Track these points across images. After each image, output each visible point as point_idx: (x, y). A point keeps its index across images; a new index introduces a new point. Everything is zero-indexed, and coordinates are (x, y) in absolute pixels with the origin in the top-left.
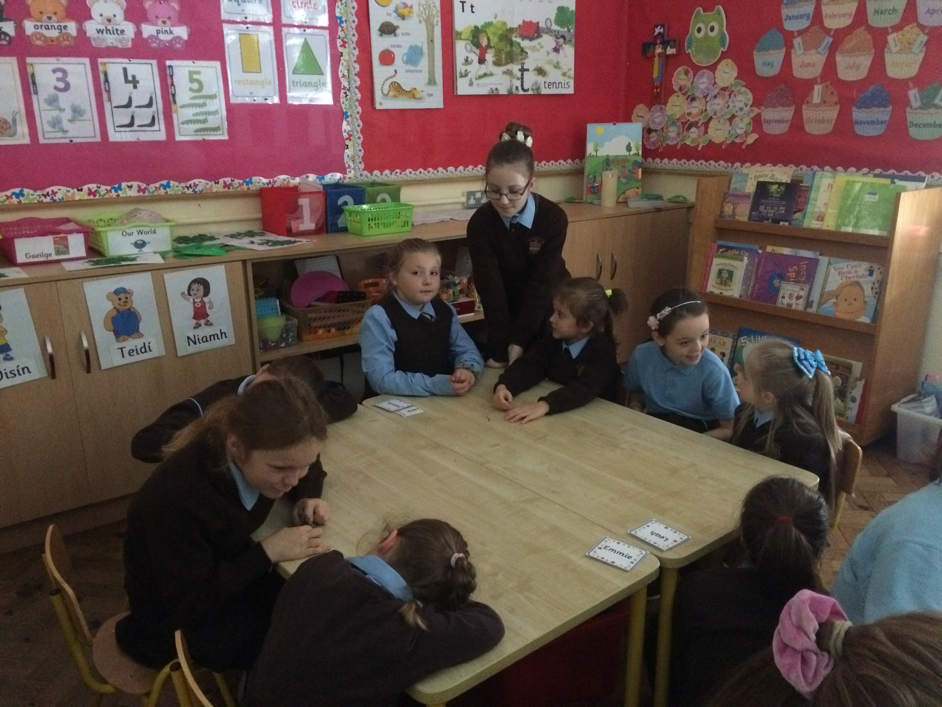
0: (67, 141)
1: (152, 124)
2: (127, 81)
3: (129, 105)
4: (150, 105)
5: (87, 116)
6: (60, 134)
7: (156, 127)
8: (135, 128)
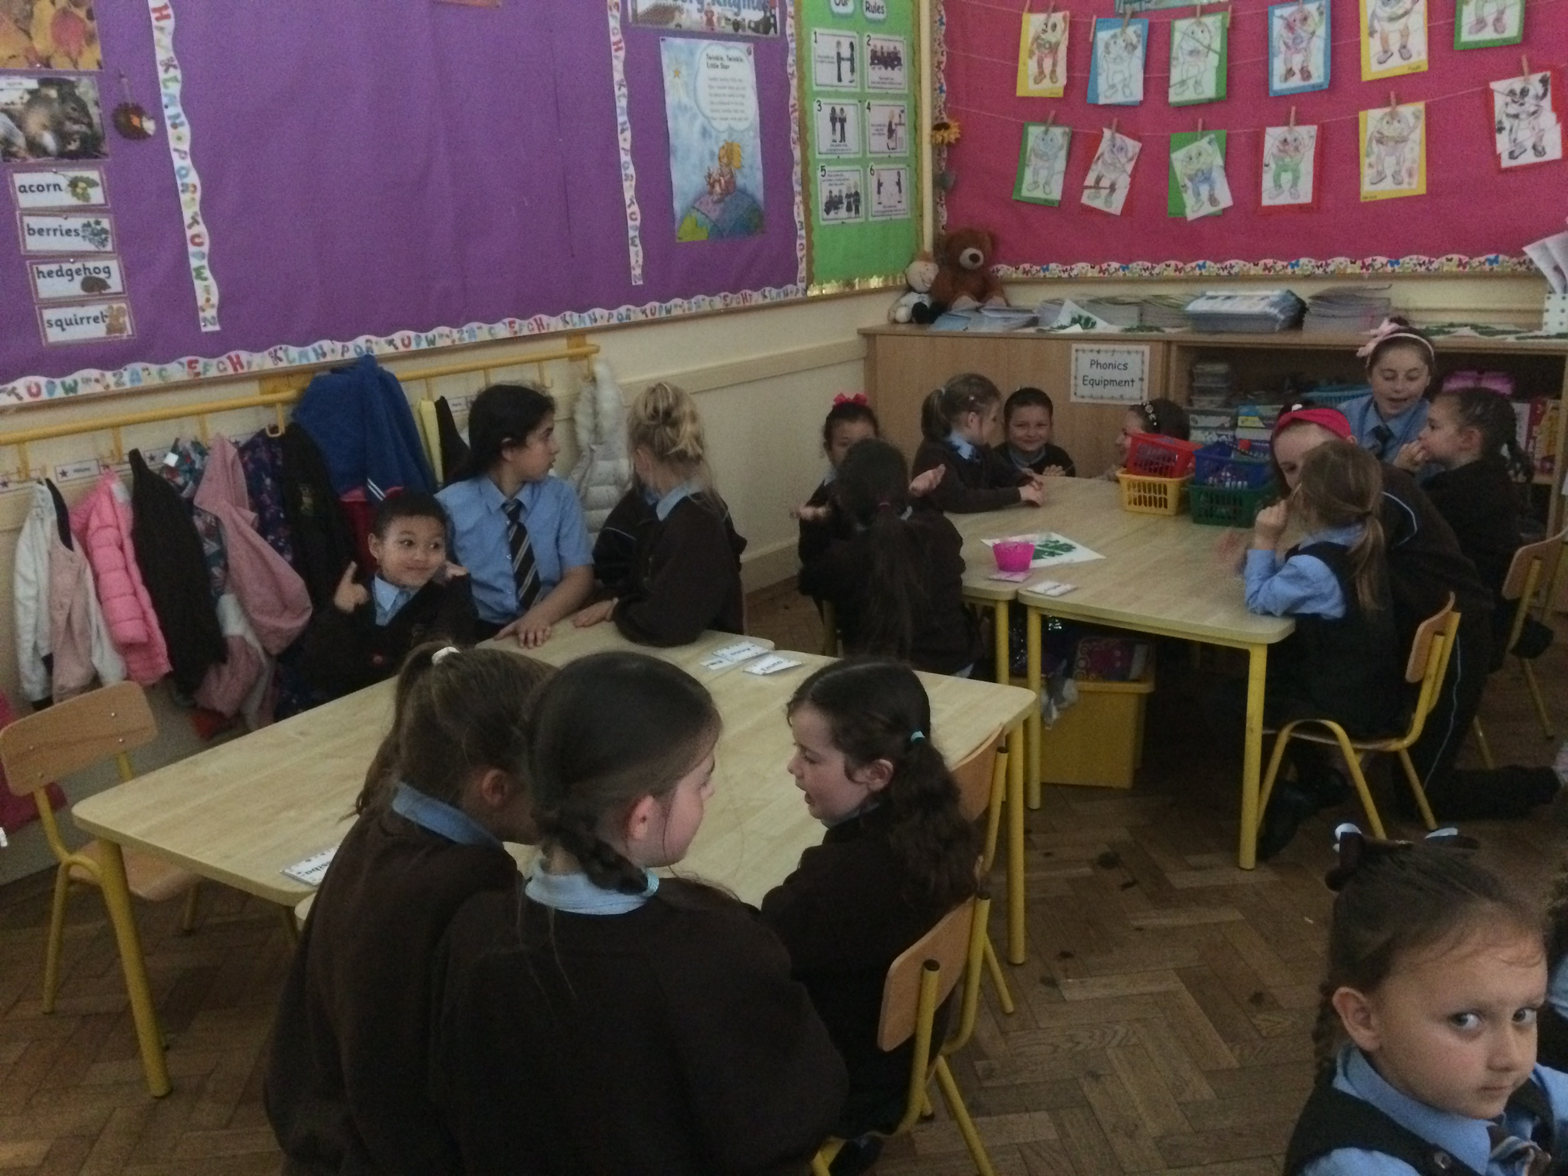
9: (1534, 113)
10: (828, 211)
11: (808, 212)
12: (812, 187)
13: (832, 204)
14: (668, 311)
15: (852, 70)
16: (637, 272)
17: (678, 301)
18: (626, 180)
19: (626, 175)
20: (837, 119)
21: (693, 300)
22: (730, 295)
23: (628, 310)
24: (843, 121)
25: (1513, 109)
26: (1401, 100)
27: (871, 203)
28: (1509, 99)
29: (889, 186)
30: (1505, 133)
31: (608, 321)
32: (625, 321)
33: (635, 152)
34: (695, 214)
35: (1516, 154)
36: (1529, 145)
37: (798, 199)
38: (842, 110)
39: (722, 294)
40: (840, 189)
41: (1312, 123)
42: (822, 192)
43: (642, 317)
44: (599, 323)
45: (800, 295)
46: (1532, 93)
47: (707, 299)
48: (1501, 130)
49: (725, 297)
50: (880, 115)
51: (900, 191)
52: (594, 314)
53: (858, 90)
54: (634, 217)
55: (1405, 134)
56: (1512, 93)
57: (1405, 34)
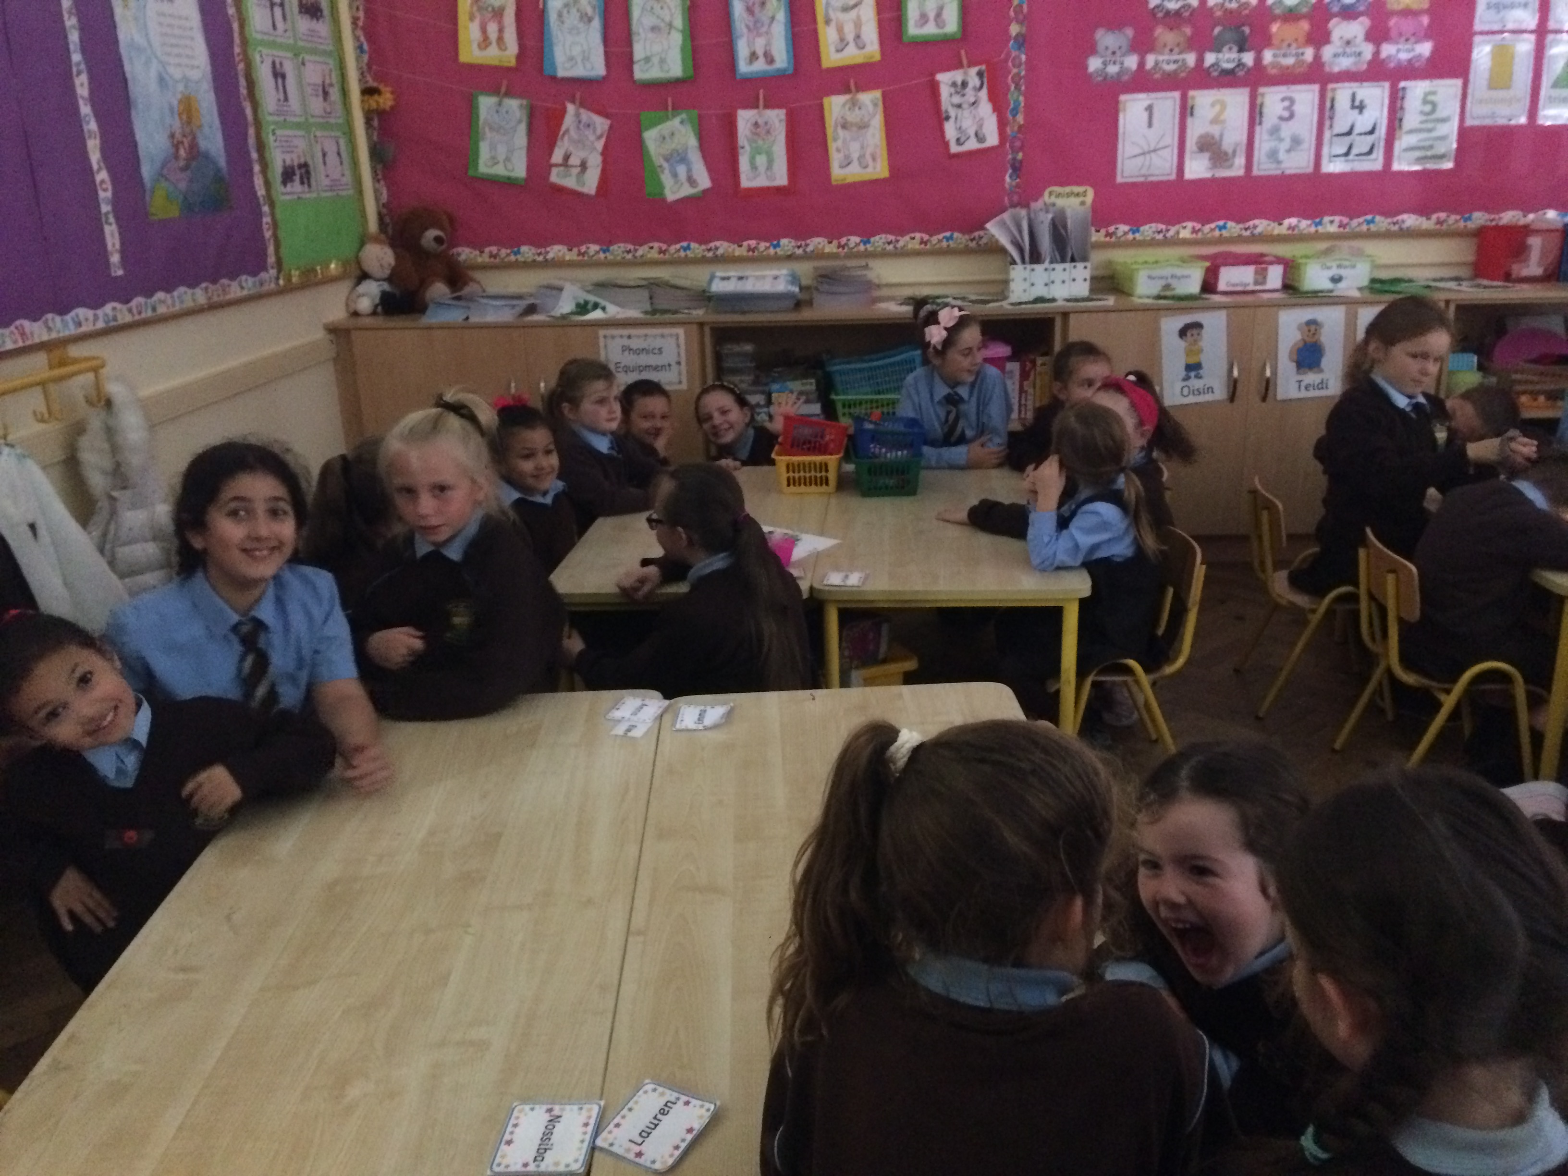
0: (1279, 172)
1: (1370, 152)
2: (1353, 107)
3: (1349, 133)
4: (1371, 132)
5: (1305, 146)
6: (1274, 166)
7: (1373, 156)
8: (1351, 157)
9: (974, 104)
10: (284, 183)
11: (268, 184)
12: (267, 155)
13: (288, 175)
14: (154, 309)
15: (284, 18)
16: (115, 258)
17: (160, 295)
18: (90, 137)
19: (89, 131)
20: (278, 75)
21: (175, 293)
22: (211, 286)
23: (114, 309)
24: (283, 77)
25: (956, 99)
26: (861, 88)
27: (320, 177)
28: (952, 90)
29: (332, 158)
30: (952, 120)
31: (94, 325)
32: (112, 324)
33: (94, 99)
34: (164, 184)
35: (962, 140)
36: (971, 132)
37: (257, 168)
38: (281, 64)
39: (204, 285)
40: (293, 159)
41: (779, 107)
42: (278, 159)
43: (128, 318)
44: (84, 329)
45: (273, 286)
46: (971, 85)
47: (190, 291)
48: (948, 118)
49: (206, 289)
50: (314, 73)
51: (341, 163)
52: (77, 316)
53: (291, 41)
54: (104, 186)
55: (866, 120)
56: (954, 84)
57: (858, 24)
